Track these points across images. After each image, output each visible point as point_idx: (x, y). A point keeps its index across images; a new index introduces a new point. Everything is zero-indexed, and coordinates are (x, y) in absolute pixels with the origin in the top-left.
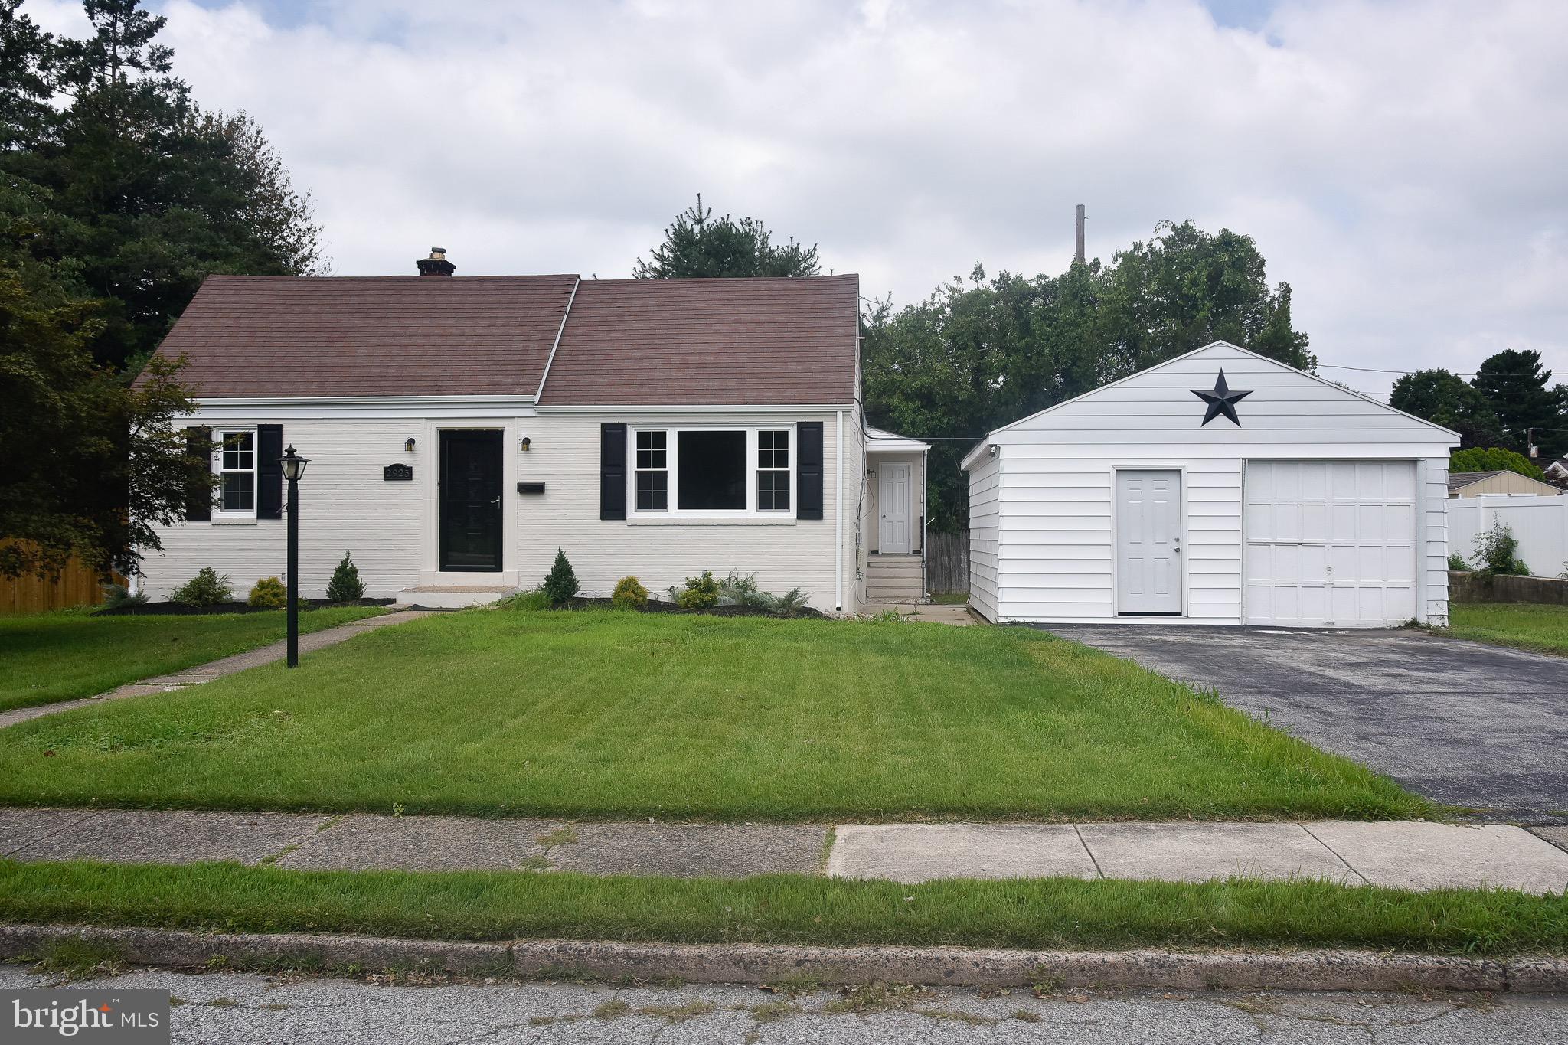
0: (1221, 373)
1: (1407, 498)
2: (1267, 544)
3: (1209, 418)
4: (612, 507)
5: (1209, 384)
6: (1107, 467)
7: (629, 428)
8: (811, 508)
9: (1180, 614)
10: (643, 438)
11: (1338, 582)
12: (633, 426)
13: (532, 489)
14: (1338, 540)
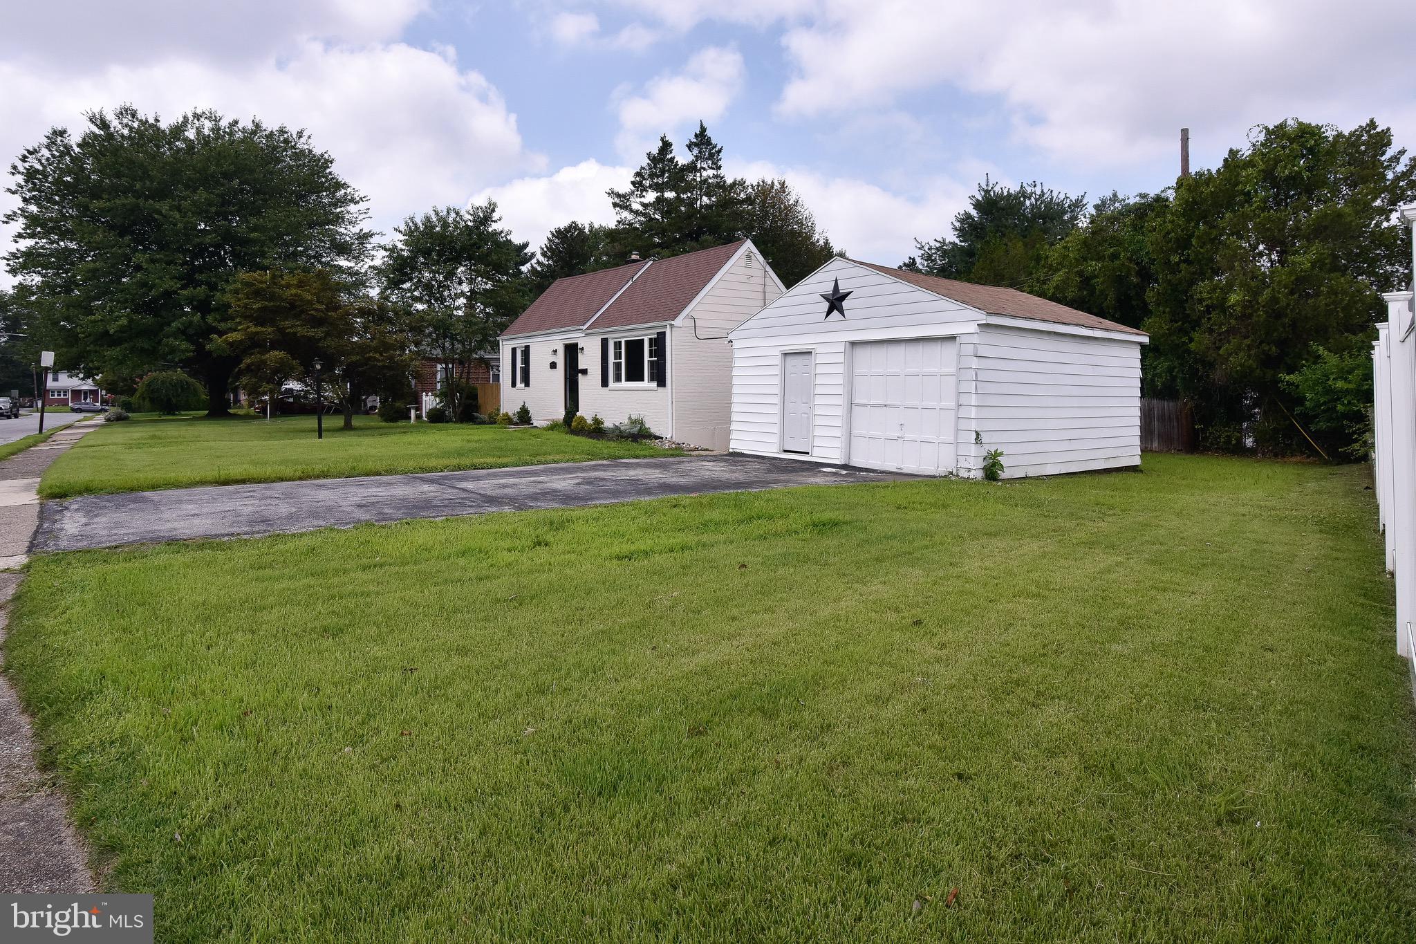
0: (836, 281)
1: (953, 370)
2: (865, 405)
3: (829, 313)
4: (605, 383)
5: (829, 289)
6: (777, 352)
7: (610, 340)
8: (661, 382)
9: (808, 453)
10: (615, 343)
11: (908, 436)
12: (612, 339)
13: (584, 372)
14: (909, 403)
